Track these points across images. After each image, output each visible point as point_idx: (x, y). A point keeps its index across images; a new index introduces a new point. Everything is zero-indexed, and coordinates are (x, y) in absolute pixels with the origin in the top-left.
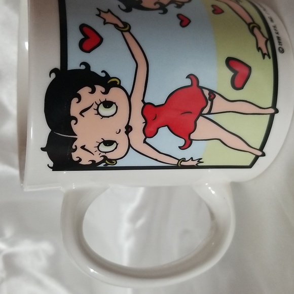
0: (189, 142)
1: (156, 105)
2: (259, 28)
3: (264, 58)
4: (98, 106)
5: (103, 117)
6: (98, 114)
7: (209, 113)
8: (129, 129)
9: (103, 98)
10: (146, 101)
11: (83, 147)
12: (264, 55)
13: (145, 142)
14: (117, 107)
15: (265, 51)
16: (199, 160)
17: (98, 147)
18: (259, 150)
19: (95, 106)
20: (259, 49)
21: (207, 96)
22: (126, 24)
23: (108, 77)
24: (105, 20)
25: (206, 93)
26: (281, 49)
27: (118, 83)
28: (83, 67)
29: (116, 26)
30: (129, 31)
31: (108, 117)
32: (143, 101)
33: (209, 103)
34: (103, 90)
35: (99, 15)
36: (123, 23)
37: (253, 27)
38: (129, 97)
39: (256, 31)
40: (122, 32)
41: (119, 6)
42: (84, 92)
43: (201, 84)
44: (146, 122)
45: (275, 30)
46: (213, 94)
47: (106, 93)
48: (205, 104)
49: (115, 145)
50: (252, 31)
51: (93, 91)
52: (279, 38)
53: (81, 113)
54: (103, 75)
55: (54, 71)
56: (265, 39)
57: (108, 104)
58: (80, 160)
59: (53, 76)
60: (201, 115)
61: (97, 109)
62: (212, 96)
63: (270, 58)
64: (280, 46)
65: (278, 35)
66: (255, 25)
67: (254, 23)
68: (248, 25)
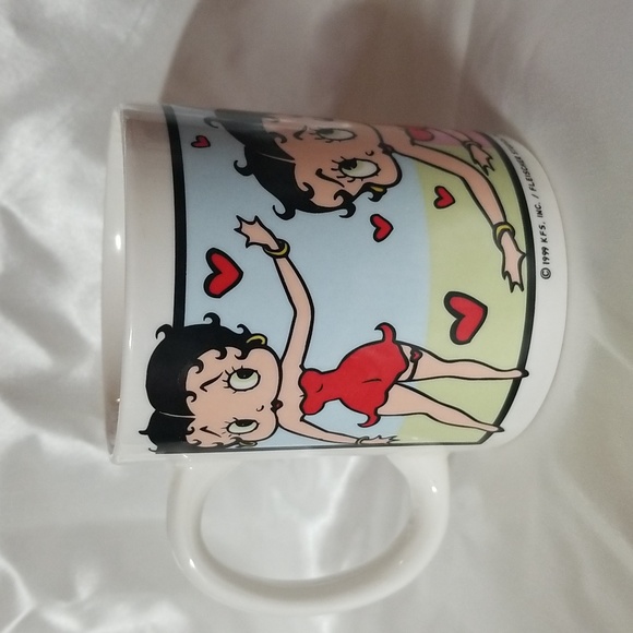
0: (374, 418)
1: (322, 371)
2: (513, 233)
3: (512, 290)
4: (230, 376)
5: (236, 390)
6: (230, 386)
7: (410, 379)
8: (276, 405)
9: (239, 365)
10: (307, 366)
11: (204, 429)
12: (512, 285)
13: (302, 420)
14: (259, 377)
15: (516, 278)
16: (392, 439)
17: (228, 428)
18: (494, 425)
19: (225, 377)
20: (506, 274)
21: (409, 356)
22: (282, 243)
23: (247, 333)
24: (248, 238)
25: (407, 351)
26: (545, 272)
27: (263, 343)
28: (209, 321)
29: (266, 248)
30: (286, 256)
31: (245, 390)
32: (302, 366)
33: (411, 365)
34: (239, 353)
35: (238, 230)
36: (277, 241)
37: (503, 231)
38: (280, 362)
39: (506, 238)
40: (275, 258)
41: (274, 207)
42: (209, 357)
43: (399, 338)
44: (305, 396)
45: (542, 233)
46: (417, 352)
47: (243, 357)
48: (404, 367)
49: (254, 425)
50: (498, 241)
51: (223, 355)
52: (545, 251)
53: (202, 387)
54: (240, 331)
55: (164, 328)
56: (521, 255)
57: (244, 373)
58: (200, 443)
59: (162, 336)
60: (396, 382)
61: (228, 381)
62: (418, 355)
63: (523, 290)
64: (546, 266)
65: (544, 245)
66: (506, 227)
67: (506, 223)
68: (494, 227)
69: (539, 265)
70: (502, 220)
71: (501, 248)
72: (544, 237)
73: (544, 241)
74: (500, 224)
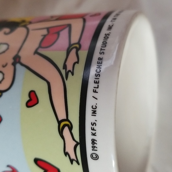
2: (71, 128)
3: (72, 163)
15: (73, 156)
20: (66, 154)
26: (94, 156)
37: (65, 126)
39: (66, 131)
45: (93, 129)
50: (61, 132)
52: (93, 141)
56: (75, 143)
63: (79, 164)
64: (94, 152)
65: (94, 137)
66: (67, 123)
67: (67, 120)
68: (59, 122)
69: (89, 150)
70: (65, 118)
71: (63, 137)
72: (94, 132)
73: (94, 134)
74: (63, 120)
